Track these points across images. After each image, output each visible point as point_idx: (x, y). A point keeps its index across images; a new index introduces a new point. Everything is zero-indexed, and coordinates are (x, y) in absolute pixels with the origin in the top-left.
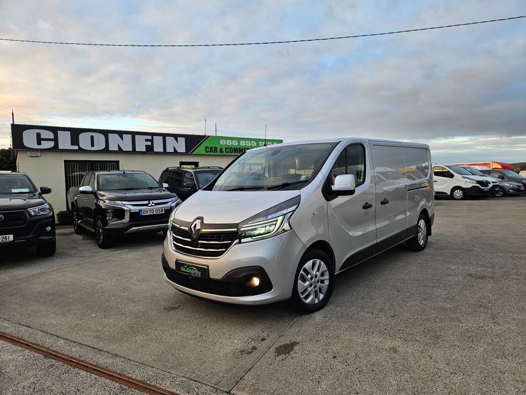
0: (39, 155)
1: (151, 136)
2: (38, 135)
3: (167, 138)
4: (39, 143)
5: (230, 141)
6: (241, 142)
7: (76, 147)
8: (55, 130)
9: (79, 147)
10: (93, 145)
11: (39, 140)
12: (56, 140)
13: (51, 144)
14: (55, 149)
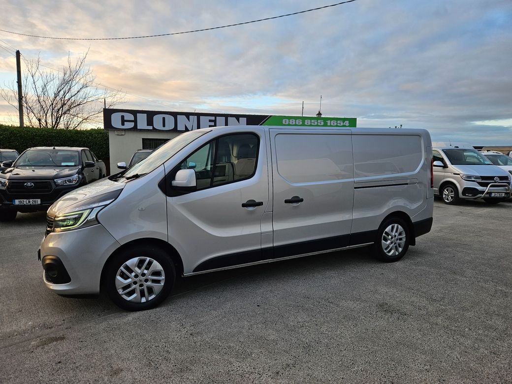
0: (123, 133)
1: (214, 117)
2: (123, 117)
3: (229, 118)
4: (123, 124)
5: (294, 120)
6: (306, 121)
7: (151, 128)
8: (135, 113)
9: (153, 127)
10: (164, 126)
11: (123, 121)
12: (135, 121)
13: (132, 125)
14: (135, 129)
